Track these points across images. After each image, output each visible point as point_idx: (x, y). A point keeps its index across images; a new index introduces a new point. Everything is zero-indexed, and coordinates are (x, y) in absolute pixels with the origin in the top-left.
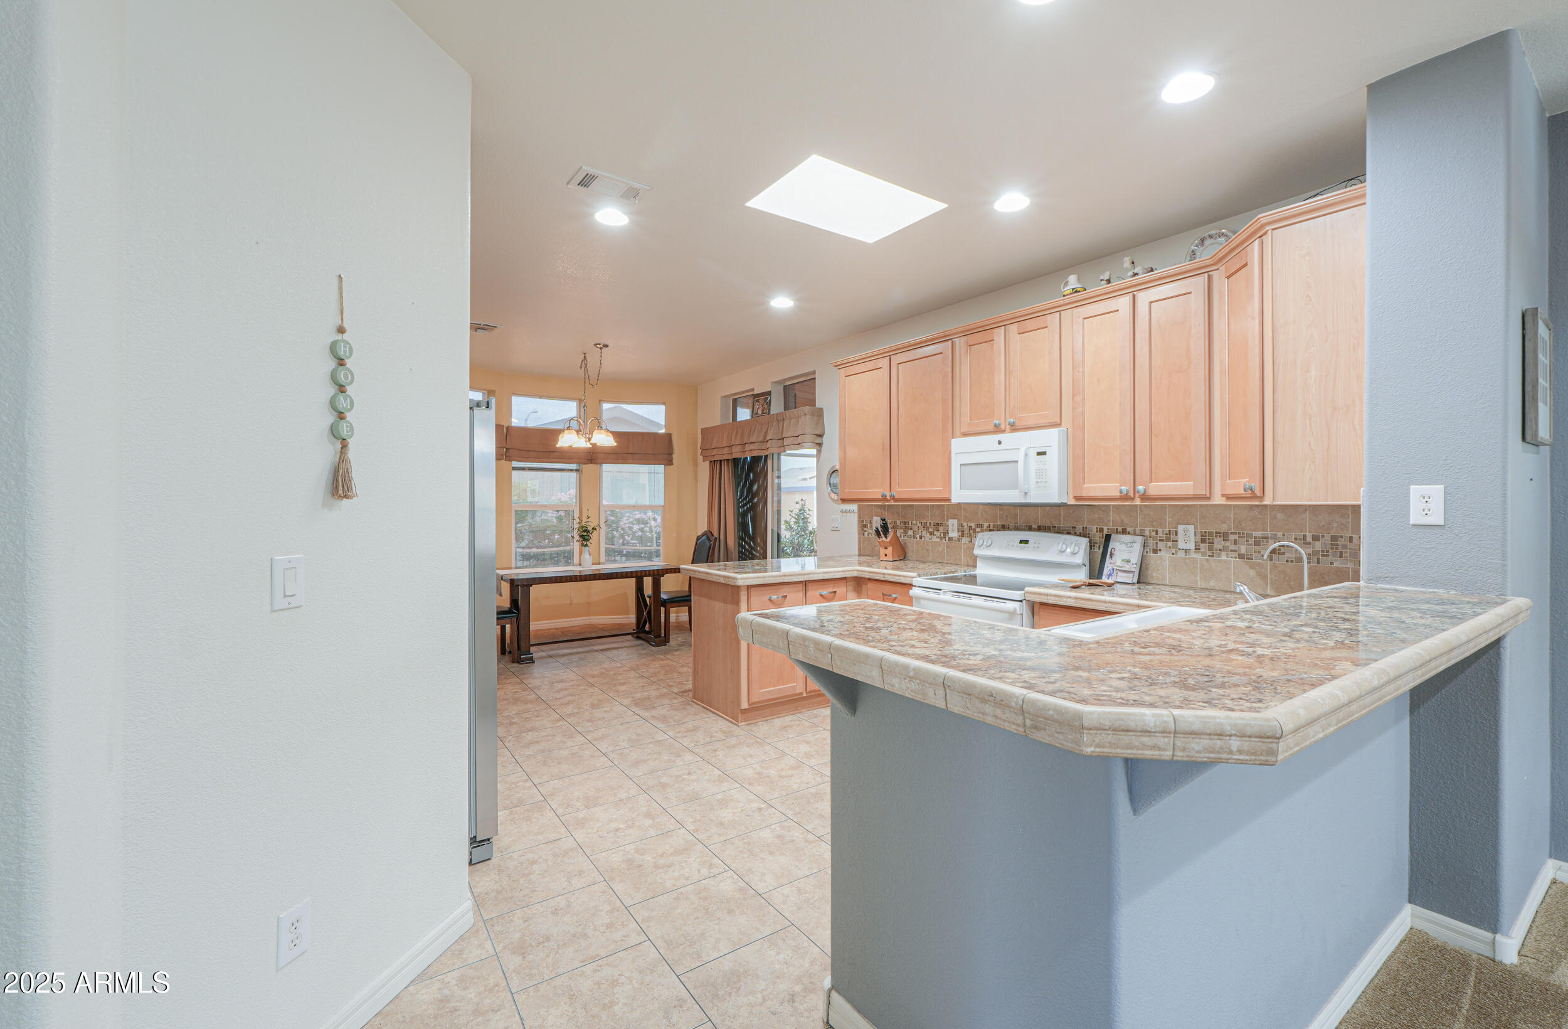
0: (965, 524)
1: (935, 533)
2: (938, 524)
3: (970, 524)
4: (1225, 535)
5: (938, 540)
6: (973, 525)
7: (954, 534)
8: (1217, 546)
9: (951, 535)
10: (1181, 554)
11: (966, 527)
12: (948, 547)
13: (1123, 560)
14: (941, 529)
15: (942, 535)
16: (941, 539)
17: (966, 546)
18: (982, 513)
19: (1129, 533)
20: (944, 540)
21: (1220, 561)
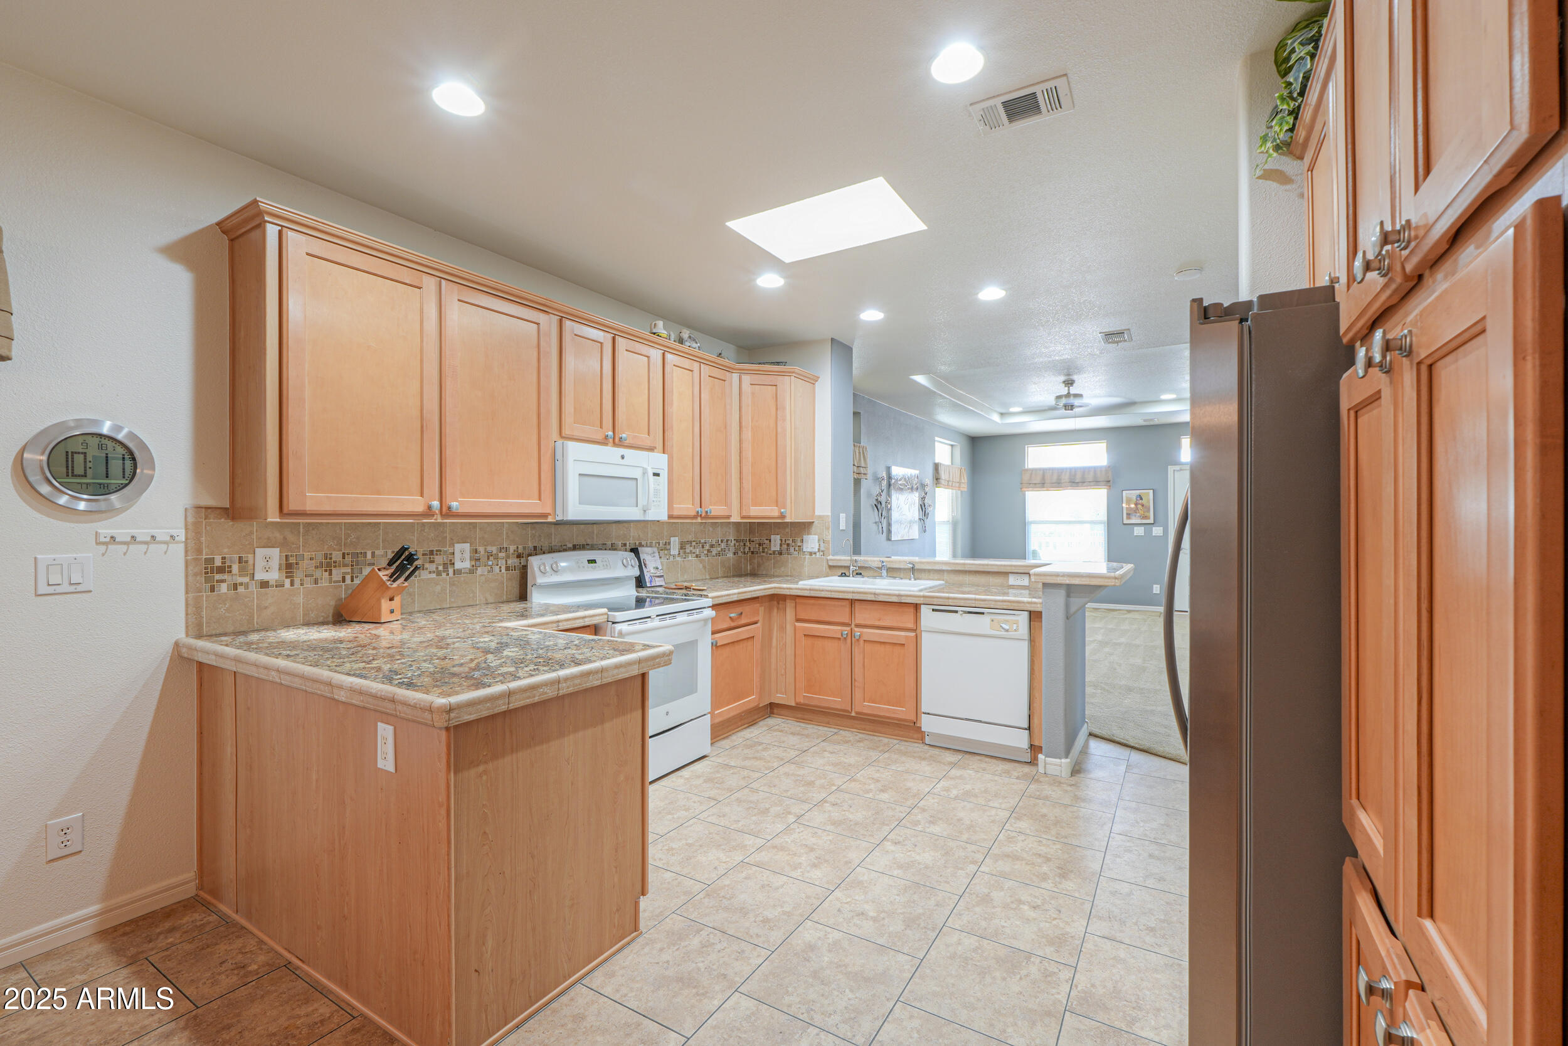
0: (481, 549)
1: (427, 565)
2: (431, 552)
3: (489, 548)
4: (691, 542)
5: (434, 576)
6: (494, 549)
7: (463, 563)
8: (688, 551)
9: (458, 565)
10: (672, 557)
11: (482, 552)
12: (452, 584)
13: (654, 568)
14: (439, 559)
15: (441, 568)
16: (439, 574)
17: (483, 578)
18: (507, 533)
19: (643, 546)
20: (444, 575)
21: (688, 560)
